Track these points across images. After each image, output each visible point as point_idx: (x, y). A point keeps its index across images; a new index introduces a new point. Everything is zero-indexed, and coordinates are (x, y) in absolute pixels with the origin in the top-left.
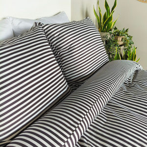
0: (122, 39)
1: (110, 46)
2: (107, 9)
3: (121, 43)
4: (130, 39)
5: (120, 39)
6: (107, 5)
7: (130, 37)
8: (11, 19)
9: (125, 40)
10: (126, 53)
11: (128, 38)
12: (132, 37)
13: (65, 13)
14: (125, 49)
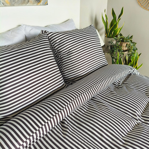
0: (127, 44)
1: (113, 51)
2: (114, 17)
3: (125, 49)
4: (134, 45)
5: (124, 44)
6: (113, 13)
7: (134, 43)
8: (24, 27)
9: (129, 46)
10: (130, 58)
11: (132, 44)
12: (136, 43)
13: (73, 21)
14: (128, 55)
